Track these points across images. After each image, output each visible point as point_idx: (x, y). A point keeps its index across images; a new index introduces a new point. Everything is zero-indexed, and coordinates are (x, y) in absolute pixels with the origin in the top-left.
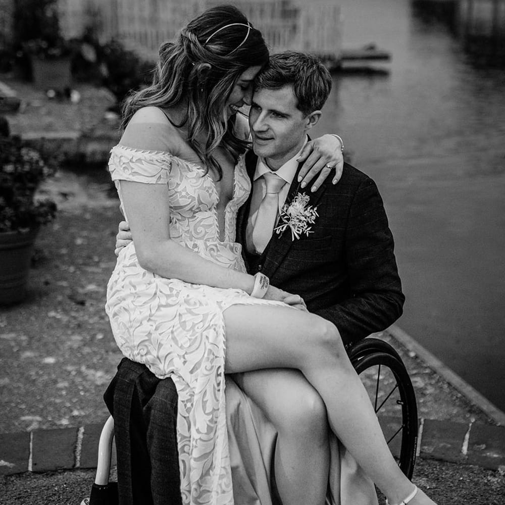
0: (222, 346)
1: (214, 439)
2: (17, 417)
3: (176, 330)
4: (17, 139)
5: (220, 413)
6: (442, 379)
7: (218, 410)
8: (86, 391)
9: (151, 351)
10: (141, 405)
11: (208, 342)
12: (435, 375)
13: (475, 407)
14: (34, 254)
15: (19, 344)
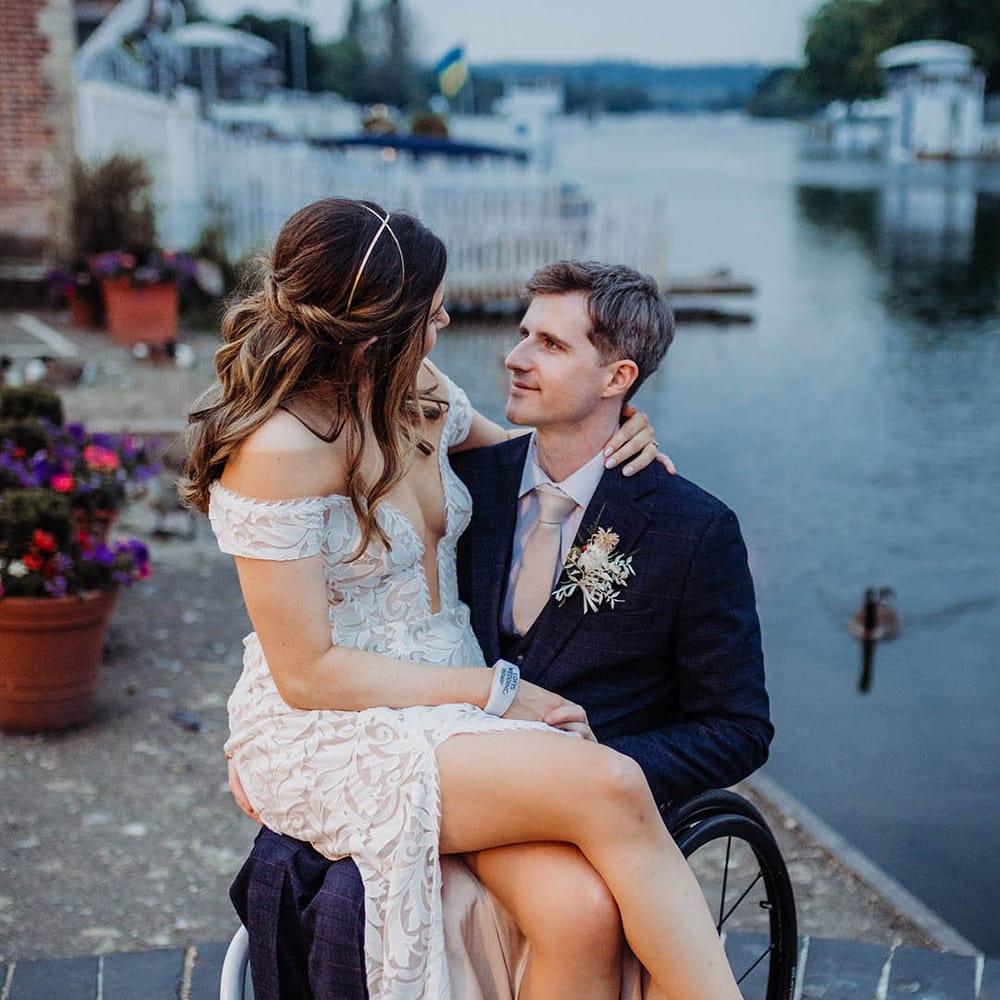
0: (435, 811)
1: (424, 976)
2: (75, 931)
3: (352, 786)
4: (77, 431)
5: (433, 931)
6: (842, 869)
7: (429, 926)
8: (200, 884)
9: (311, 822)
10: (297, 907)
11: (411, 805)
12: (831, 862)
13: (902, 919)
14: (108, 639)
15: (79, 798)
